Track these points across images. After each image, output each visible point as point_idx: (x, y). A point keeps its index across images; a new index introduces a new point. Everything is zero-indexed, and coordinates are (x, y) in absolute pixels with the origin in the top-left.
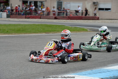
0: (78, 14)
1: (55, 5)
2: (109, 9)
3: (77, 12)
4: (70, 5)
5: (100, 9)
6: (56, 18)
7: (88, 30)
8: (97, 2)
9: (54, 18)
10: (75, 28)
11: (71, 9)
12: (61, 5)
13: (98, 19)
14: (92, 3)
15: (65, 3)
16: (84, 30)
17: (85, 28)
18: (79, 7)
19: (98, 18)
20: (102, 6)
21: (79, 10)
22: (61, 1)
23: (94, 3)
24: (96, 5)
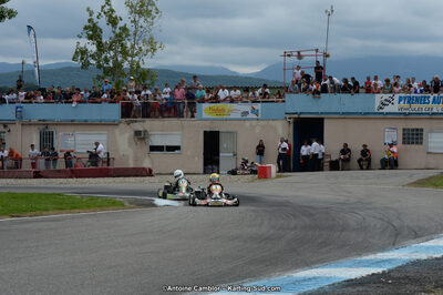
1: (36, 140)
2: (178, 148)
3: (94, 156)
4: (75, 141)
5: (153, 148)
6: (37, 175)
7: (127, 204)
8: (146, 131)
9: (32, 175)
10: (92, 199)
11: (77, 151)
12: (51, 140)
13: (149, 173)
14: (133, 133)
15: (61, 134)
16: (114, 204)
17: (118, 198)
18: (97, 144)
19: (151, 171)
20: (157, 141)
21: (99, 153)
22: (51, 129)
23: (137, 133)
24: (144, 138)
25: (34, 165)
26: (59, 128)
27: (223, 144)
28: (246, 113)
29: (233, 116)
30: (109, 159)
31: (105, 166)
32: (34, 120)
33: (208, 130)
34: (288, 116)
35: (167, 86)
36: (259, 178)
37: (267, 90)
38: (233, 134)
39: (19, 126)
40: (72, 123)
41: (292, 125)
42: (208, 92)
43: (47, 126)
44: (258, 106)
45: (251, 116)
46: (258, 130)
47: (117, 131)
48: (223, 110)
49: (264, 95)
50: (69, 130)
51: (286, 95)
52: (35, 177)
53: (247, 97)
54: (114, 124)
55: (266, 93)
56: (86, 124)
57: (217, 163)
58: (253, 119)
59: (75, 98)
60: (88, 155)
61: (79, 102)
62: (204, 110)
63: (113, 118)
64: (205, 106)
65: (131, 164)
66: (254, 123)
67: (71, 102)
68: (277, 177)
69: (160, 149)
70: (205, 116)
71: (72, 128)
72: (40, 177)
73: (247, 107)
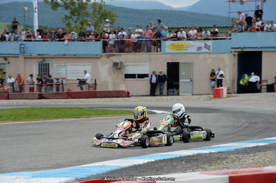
0: (84, 86)
1: (35, 70)
2: (147, 75)
3: (82, 82)
4: (66, 70)
5: (127, 76)
6: (41, 97)
8: (121, 63)
9: (37, 96)
11: (68, 78)
12: (48, 70)
13: (128, 95)
14: (111, 64)
15: (55, 65)
18: (86, 72)
19: (128, 93)
20: (130, 71)
21: (86, 80)
22: (47, 61)
23: (115, 64)
24: (120, 68)
25: (32, 89)
26: (53, 61)
27: (182, 73)
28: (200, 48)
29: (190, 50)
30: (96, 84)
31: (91, 90)
32: (34, 55)
33: (170, 61)
34: (233, 50)
35: (138, 27)
36: (215, 97)
37: (217, 30)
38: (190, 64)
39: (21, 59)
40: (64, 57)
41: (236, 57)
42: (170, 31)
43: (44, 59)
44: (210, 43)
45: (204, 50)
46: (209, 61)
47: (99, 63)
48: (182, 46)
49: (214, 34)
50: (62, 62)
51: (233, 34)
52: (40, 98)
53: (201, 36)
54: (97, 57)
55: (217, 33)
56: (75, 57)
57: (177, 87)
58: (206, 53)
59: (66, 37)
60: (78, 82)
61: (69, 40)
62: (167, 46)
63: (96, 53)
64: (168, 43)
65: (110, 88)
66: (207, 55)
67: (63, 41)
68: (228, 97)
69: (133, 76)
70: (168, 50)
71: (65, 60)
72: (44, 98)
73: (201, 44)
